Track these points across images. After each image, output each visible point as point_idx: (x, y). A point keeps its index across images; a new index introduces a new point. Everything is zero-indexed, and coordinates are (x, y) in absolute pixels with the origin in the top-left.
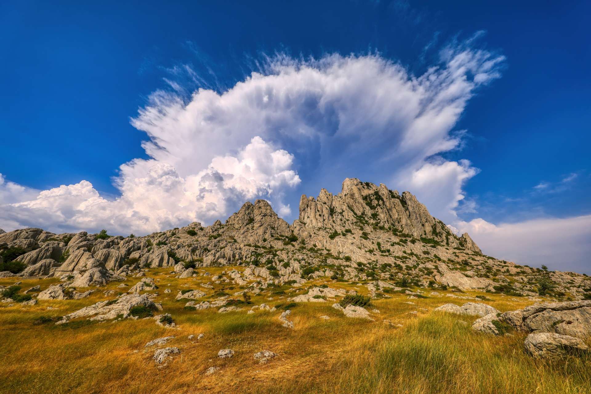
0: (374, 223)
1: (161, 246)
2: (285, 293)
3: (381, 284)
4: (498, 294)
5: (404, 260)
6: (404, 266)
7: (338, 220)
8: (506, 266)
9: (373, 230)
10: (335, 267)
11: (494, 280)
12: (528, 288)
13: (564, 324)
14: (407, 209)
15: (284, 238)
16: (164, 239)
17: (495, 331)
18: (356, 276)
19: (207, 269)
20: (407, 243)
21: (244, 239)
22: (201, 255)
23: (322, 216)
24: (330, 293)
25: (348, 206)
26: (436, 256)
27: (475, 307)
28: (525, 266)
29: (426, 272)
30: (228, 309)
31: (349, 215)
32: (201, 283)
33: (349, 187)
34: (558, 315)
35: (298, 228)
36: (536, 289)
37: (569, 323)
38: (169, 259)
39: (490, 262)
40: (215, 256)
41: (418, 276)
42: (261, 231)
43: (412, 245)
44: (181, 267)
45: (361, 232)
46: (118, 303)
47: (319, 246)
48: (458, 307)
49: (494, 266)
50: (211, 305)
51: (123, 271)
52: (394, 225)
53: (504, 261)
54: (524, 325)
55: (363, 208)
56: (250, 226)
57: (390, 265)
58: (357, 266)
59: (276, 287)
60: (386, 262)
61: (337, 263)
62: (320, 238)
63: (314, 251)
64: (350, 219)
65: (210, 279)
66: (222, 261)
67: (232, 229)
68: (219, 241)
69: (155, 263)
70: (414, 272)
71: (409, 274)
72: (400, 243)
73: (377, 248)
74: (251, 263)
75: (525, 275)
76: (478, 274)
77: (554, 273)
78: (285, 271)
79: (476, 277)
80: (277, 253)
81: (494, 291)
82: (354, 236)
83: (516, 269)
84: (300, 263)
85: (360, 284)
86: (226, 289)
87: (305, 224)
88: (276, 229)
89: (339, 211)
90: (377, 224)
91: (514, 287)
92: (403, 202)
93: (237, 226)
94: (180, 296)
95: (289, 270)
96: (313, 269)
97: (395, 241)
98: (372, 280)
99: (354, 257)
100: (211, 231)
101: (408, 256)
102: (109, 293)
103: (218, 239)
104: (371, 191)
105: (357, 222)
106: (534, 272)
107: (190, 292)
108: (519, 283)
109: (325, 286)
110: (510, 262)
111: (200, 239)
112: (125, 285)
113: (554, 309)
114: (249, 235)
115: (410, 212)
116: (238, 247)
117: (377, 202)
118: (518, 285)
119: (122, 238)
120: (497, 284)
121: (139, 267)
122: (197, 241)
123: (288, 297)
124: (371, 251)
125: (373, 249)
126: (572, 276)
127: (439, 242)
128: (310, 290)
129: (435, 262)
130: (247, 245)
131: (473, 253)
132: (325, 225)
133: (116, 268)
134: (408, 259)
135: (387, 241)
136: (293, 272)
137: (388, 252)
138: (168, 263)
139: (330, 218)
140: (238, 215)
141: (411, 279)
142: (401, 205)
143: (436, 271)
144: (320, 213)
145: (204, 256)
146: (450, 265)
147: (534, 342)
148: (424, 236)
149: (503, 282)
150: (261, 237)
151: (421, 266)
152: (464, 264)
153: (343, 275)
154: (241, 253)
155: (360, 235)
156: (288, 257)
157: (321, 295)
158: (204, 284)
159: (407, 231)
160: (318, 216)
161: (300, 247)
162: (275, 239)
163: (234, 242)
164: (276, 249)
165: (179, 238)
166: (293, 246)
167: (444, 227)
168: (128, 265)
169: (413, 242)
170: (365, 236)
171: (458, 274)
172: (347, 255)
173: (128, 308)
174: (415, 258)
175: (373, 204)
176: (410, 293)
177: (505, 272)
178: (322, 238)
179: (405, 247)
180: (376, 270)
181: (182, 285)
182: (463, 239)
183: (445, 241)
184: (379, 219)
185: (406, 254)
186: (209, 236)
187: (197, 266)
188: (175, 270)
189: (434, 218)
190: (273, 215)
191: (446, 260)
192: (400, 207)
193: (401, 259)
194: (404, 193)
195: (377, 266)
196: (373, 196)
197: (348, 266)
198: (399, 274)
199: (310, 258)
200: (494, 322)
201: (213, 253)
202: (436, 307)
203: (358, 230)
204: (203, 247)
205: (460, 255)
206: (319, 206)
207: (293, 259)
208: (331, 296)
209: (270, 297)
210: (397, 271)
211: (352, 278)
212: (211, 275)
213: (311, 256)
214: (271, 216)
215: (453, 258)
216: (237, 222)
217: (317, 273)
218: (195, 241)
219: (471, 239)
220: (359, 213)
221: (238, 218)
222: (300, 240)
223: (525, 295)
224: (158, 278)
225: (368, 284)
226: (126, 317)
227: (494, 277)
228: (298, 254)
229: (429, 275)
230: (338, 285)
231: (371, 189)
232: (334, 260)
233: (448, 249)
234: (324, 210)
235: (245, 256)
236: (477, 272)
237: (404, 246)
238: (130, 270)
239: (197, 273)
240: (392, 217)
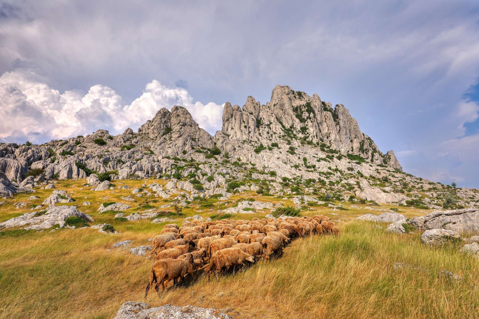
0: (302, 137)
1: (66, 156)
2: (213, 206)
3: (306, 198)
4: (409, 208)
5: (328, 176)
6: (327, 181)
7: (265, 132)
8: (421, 183)
9: (300, 145)
10: (261, 182)
11: (408, 195)
12: (435, 202)
13: (451, 224)
14: (338, 124)
15: (206, 150)
16: (69, 148)
17: (403, 231)
18: (281, 191)
19: (124, 182)
20: (333, 159)
21: (161, 151)
22: (115, 168)
23: (248, 127)
24: (258, 205)
25: (277, 118)
26: (359, 172)
27: (390, 216)
28: (437, 183)
29: (347, 187)
30: (161, 220)
31: (277, 128)
32: (121, 196)
33: (279, 96)
34: (448, 219)
35: (221, 141)
36: (442, 203)
37: (454, 223)
38: (78, 171)
39: (408, 179)
40: (131, 168)
41: (339, 191)
42: (180, 142)
43: (338, 161)
44: (95, 179)
45: (288, 146)
46: (47, 214)
47: (244, 160)
48: (376, 216)
49: (411, 182)
50: (142, 217)
51: (27, 183)
52: (322, 140)
53: (420, 178)
54: (424, 226)
55: (293, 120)
56: (167, 136)
57: (314, 181)
58: (282, 181)
59: (202, 200)
60: (310, 178)
61: (261, 177)
62: (245, 151)
63: (238, 165)
64: (278, 132)
65: (130, 192)
66: (139, 173)
67: (147, 139)
68: (133, 153)
69: (63, 175)
70: (337, 187)
71: (332, 190)
72: (327, 159)
73: (303, 163)
74: (172, 176)
75: (436, 191)
76: (395, 190)
77: (461, 189)
78: (209, 185)
79: (392, 193)
80: (200, 166)
81: (405, 204)
82: (280, 150)
83: (429, 185)
84: (224, 177)
85: (286, 198)
86: (149, 202)
87: (228, 136)
88: (197, 140)
89: (266, 123)
90: (305, 138)
91: (423, 202)
92: (335, 116)
93: (152, 136)
94: (101, 208)
95: (213, 184)
96: (238, 183)
97: (321, 157)
98: (297, 194)
99: (279, 173)
100: (122, 140)
101: (333, 172)
102: (20, 205)
103: (132, 150)
104: (303, 101)
105: (285, 136)
106: (444, 188)
107: (113, 205)
108: (428, 198)
109: (252, 200)
110: (425, 179)
111: (110, 149)
112: (36, 197)
113: (447, 215)
114: (167, 146)
115: (341, 126)
116: (156, 159)
117: (307, 114)
118: (427, 200)
119: (17, 147)
120: (409, 199)
121: (45, 179)
122: (108, 151)
123: (217, 209)
124: (296, 167)
125: (299, 164)
126: (475, 193)
127: (365, 158)
128: (239, 203)
129: (358, 178)
130: (165, 157)
131: (394, 170)
132: (250, 138)
133: (18, 179)
134: (332, 175)
135: (313, 157)
136: (218, 186)
137: (313, 168)
138: (78, 175)
139: (256, 130)
140: (153, 123)
141: (333, 194)
142: (332, 119)
143: (357, 186)
144: (246, 124)
145: (119, 169)
146: (371, 181)
147: (428, 235)
148: (350, 153)
149: (415, 197)
150: (180, 148)
151: (344, 182)
152: (384, 180)
153: (268, 190)
154: (160, 166)
155: (287, 150)
156: (211, 171)
157: (250, 208)
158: (124, 197)
159: (335, 147)
160: (243, 127)
161: (224, 161)
162: (196, 151)
163: (150, 153)
164: (197, 162)
165: (85, 147)
166: (216, 159)
167: (372, 144)
168: (33, 177)
169: (339, 158)
170: (292, 151)
171: (377, 189)
172: (272, 170)
173: (62, 219)
174: (339, 174)
175: (303, 117)
176: (333, 206)
177: (419, 188)
178: (247, 152)
179: (331, 164)
180: (300, 185)
181: (100, 198)
182: (388, 157)
183: (370, 158)
184: (308, 133)
185: (331, 170)
186: (121, 146)
187: (112, 178)
188: (88, 183)
189: (363, 134)
190: (193, 124)
191: (368, 176)
192: (331, 121)
193: (326, 175)
194: (337, 105)
195: (301, 181)
196: (305, 107)
197: (273, 181)
198: (323, 189)
199: (235, 173)
200: (404, 225)
201: (129, 165)
202: (356, 217)
203: (285, 144)
204: (116, 158)
205: (382, 171)
206: (245, 117)
207: (216, 173)
208: (259, 209)
209: (198, 209)
210: (320, 186)
211: (277, 193)
212: (130, 188)
213: (235, 170)
214: (191, 126)
215: (375, 174)
216: (152, 132)
217: (242, 187)
218: (106, 152)
219: (395, 156)
220: (288, 126)
221: (153, 127)
222: (224, 154)
223: (431, 208)
224: (71, 190)
225: (293, 199)
226: (63, 227)
227: (408, 193)
228: (222, 168)
229: (350, 191)
230: (264, 199)
231: (303, 99)
232: (259, 174)
233: (371, 166)
234: (250, 121)
235: (164, 169)
236: (394, 188)
237: (330, 162)
238: (36, 182)
239: (114, 186)
240: (322, 131)
